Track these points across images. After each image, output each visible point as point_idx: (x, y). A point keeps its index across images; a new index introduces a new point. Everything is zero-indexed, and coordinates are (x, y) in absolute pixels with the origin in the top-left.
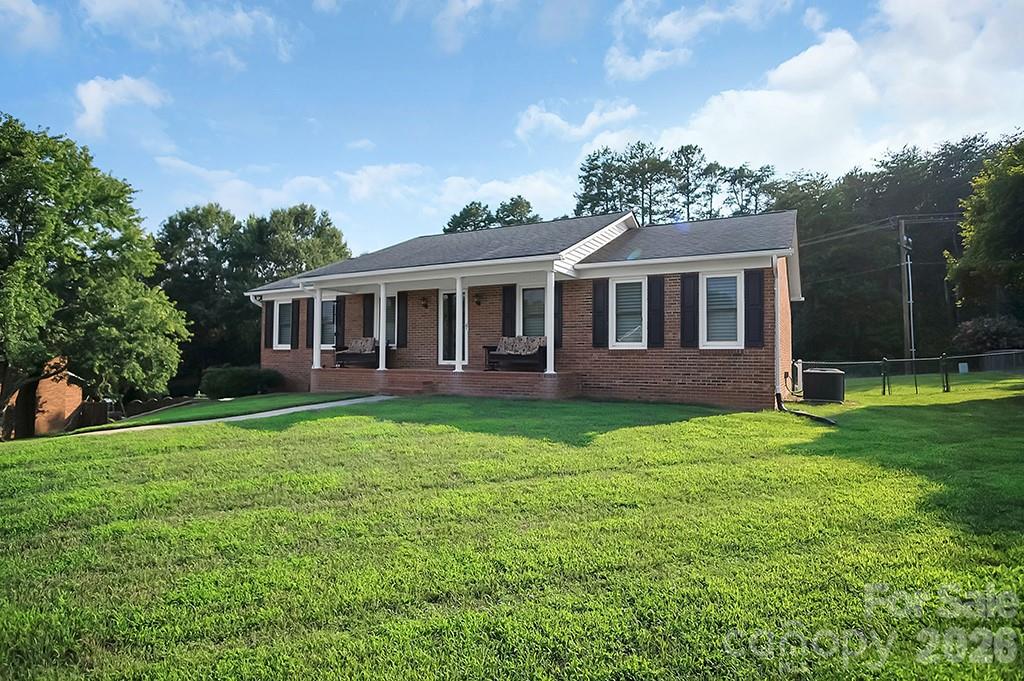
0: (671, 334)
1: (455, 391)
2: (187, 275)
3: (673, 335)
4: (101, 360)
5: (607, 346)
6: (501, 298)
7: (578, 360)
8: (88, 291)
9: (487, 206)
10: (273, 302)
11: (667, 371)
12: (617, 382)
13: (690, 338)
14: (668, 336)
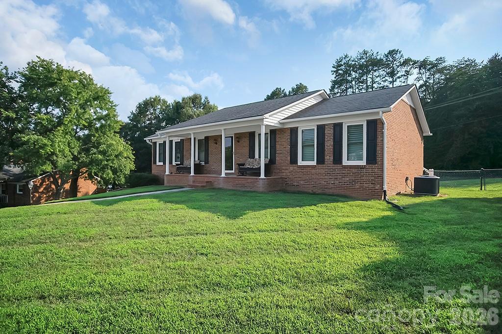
0: (328, 157)
1: (221, 186)
2: (146, 129)
3: (329, 157)
4: (95, 169)
5: (297, 163)
6: (248, 138)
7: (283, 171)
8: (95, 139)
9: (284, 90)
10: (156, 142)
11: (326, 177)
12: (302, 182)
13: (338, 159)
14: (327, 158)
